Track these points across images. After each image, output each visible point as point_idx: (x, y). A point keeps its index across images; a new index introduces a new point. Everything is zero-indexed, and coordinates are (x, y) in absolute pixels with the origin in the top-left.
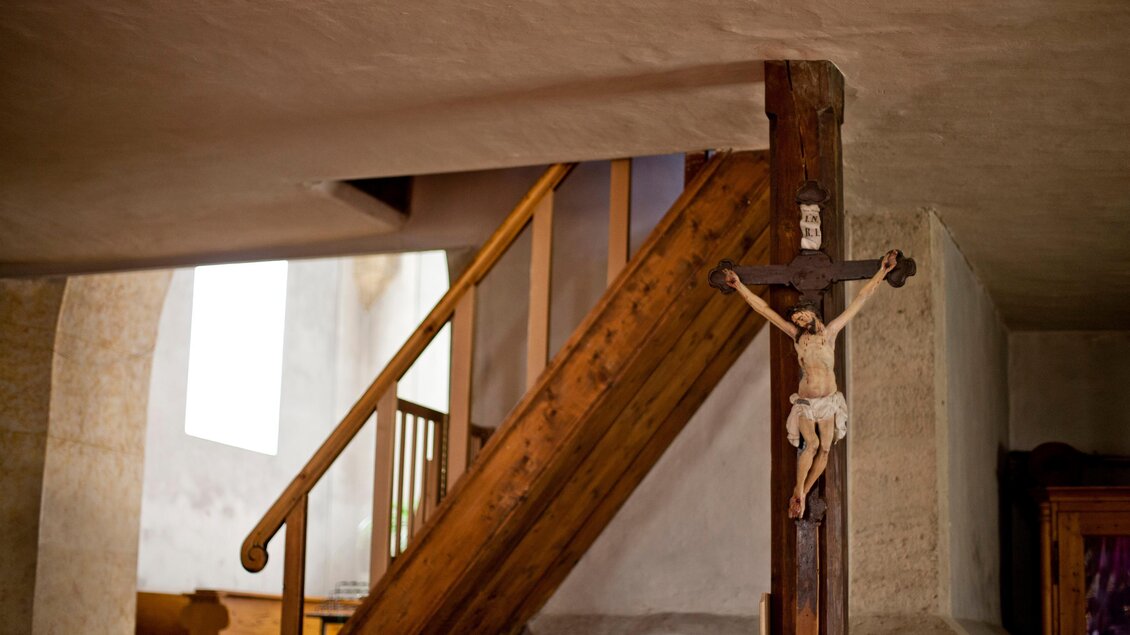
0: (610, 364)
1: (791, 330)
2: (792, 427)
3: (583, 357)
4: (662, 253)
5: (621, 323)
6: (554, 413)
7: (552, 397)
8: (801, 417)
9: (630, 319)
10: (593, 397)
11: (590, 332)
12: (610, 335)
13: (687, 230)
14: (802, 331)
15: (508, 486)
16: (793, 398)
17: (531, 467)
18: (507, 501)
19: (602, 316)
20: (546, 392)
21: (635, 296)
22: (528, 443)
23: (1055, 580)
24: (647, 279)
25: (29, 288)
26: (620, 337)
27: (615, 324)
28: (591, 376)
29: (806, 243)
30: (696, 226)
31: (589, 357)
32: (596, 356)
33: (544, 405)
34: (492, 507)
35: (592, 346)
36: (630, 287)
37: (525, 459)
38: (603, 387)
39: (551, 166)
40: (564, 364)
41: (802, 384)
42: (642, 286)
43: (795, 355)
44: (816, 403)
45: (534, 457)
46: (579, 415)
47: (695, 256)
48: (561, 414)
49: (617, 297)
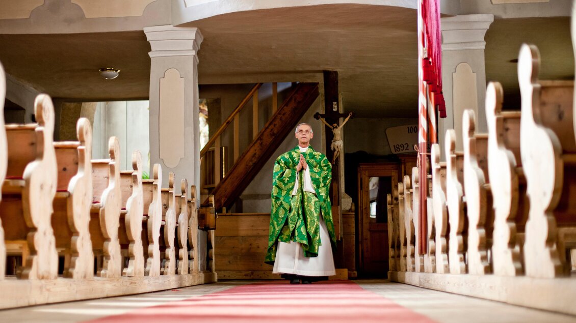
0: (275, 132)
1: (332, 127)
2: (332, 147)
3: (268, 130)
4: (287, 106)
5: (278, 122)
6: (262, 143)
7: (261, 140)
8: (334, 145)
9: (280, 121)
10: (271, 140)
11: (270, 124)
12: (275, 125)
13: (293, 101)
14: (334, 128)
15: (251, 161)
16: (332, 141)
17: (256, 156)
18: (251, 164)
19: (273, 120)
20: (260, 138)
21: (280, 116)
22: (256, 150)
23: (361, 189)
24: (284, 112)
25: (72, 105)
26: (277, 126)
27: (276, 123)
28: (271, 134)
29: (334, 110)
30: (295, 100)
31: (270, 130)
32: (272, 130)
33: (259, 141)
34: (247, 165)
35: (271, 127)
36: (279, 114)
37: (255, 154)
38: (273, 137)
39: (257, 84)
40: (264, 132)
41: (334, 138)
42: (282, 114)
43: (333, 132)
44: (337, 142)
45: (257, 154)
46: (268, 144)
47: (295, 107)
48: (264, 143)
49: (276, 116)
